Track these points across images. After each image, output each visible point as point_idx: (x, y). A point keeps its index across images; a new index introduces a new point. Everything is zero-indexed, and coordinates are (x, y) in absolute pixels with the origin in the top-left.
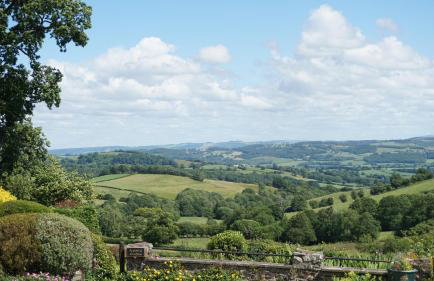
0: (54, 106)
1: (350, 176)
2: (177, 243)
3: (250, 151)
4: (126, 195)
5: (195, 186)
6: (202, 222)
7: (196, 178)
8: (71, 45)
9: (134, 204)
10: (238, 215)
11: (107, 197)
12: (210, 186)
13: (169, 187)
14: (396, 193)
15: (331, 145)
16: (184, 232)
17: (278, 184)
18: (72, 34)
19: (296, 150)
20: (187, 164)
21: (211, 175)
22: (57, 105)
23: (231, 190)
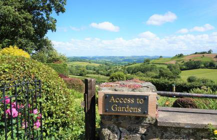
0: (54, 31)
1: (120, 63)
2: (87, 75)
3: (100, 58)
4: (76, 65)
5: (90, 64)
6: (91, 71)
7: (90, 63)
8: (60, 13)
9: (78, 68)
10: (98, 70)
11: (72, 66)
12: (93, 64)
13: (84, 64)
16: (88, 73)
17: (106, 64)
18: (60, 9)
19: (109, 58)
20: (88, 60)
21: (93, 62)
22: (55, 31)
23: (97, 65)
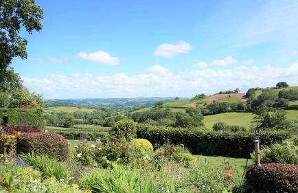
0: (24, 58)
1: (122, 108)
2: (75, 126)
4: (58, 112)
6: (82, 120)
7: (79, 108)
8: (34, 31)
9: (61, 115)
10: (92, 118)
11: (52, 113)
12: (83, 110)
13: (71, 110)
14: (137, 111)
15: (117, 99)
16: (77, 123)
17: (103, 109)
19: (108, 100)
20: (76, 104)
21: (84, 107)
23: (89, 111)
